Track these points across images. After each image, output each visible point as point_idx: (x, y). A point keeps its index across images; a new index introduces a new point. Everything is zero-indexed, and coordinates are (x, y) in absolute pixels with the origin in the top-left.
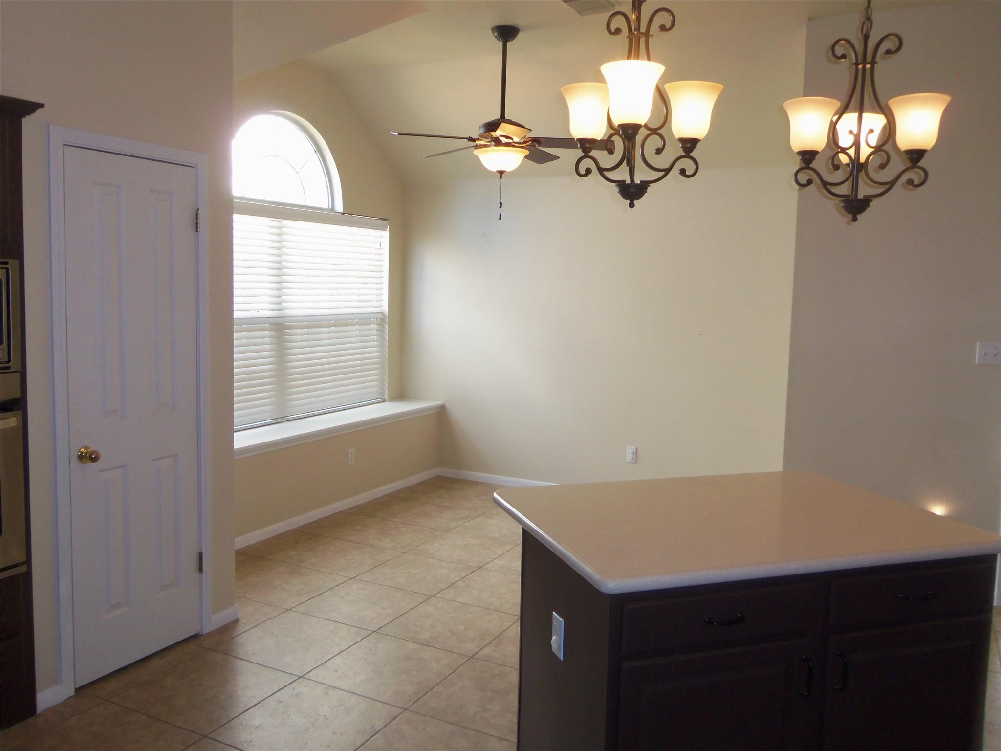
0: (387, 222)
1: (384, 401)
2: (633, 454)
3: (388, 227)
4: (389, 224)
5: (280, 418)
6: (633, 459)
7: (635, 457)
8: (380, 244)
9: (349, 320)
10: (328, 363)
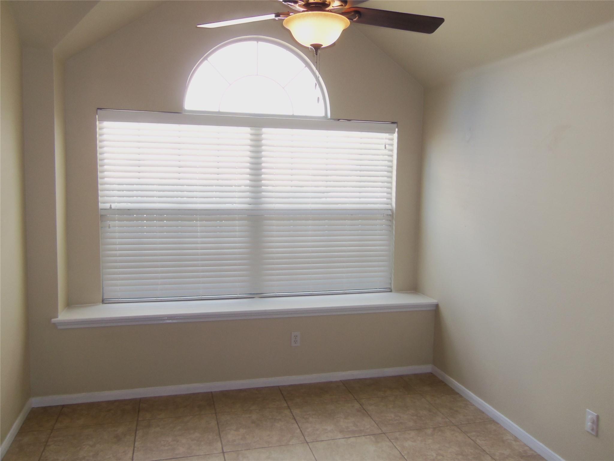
0: (395, 125)
1: (391, 291)
2: (593, 423)
3: (397, 130)
4: (397, 127)
5: (254, 294)
6: (593, 430)
7: (595, 427)
8: (385, 145)
9: (346, 215)
10: (313, 252)
